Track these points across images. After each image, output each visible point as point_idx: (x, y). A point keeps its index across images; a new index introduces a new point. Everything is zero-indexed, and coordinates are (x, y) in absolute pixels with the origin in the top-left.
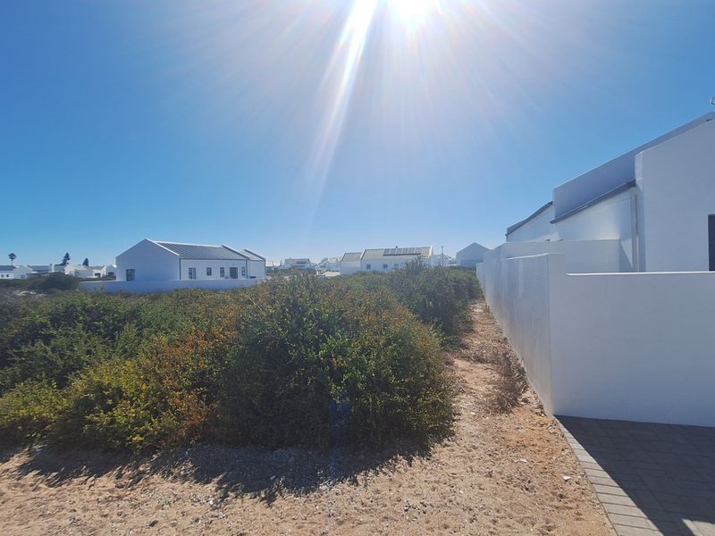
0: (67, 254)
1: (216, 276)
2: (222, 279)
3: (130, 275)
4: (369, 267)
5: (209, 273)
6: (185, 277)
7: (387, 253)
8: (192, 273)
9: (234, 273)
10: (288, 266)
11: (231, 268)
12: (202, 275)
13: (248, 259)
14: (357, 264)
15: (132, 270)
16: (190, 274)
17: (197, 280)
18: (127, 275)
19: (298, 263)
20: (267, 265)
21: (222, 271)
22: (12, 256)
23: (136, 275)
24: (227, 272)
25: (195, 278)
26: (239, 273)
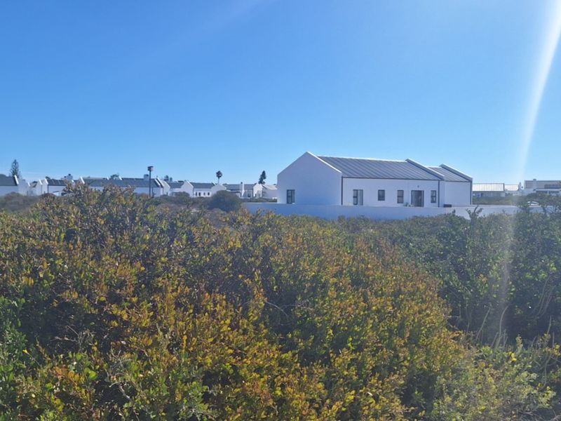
0: (264, 172)
1: (390, 202)
2: (400, 206)
3: (290, 195)
5: (381, 196)
6: (349, 201)
8: (358, 196)
9: (418, 198)
10: (531, 191)
11: (414, 192)
12: (370, 199)
13: (441, 179)
15: (293, 191)
16: (355, 197)
17: (364, 206)
18: (288, 197)
19: (547, 187)
20: (474, 189)
21: (400, 195)
22: (219, 175)
23: (297, 196)
24: (408, 197)
25: (362, 203)
26: (427, 198)
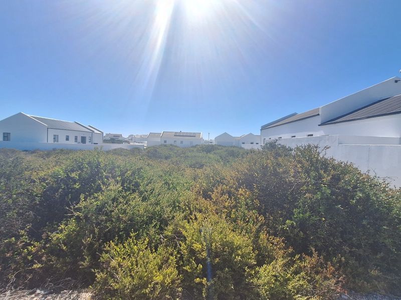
1: (72, 142)
2: (76, 143)
4: (165, 142)
5: (67, 139)
6: (51, 140)
7: (176, 135)
8: (56, 138)
9: (83, 140)
11: (82, 137)
13: (93, 131)
14: (159, 140)
16: (54, 138)
17: (59, 143)
18: (4, 137)
19: (114, 136)
21: (76, 138)
23: (12, 136)
24: (79, 139)
25: (58, 141)
26: (87, 140)
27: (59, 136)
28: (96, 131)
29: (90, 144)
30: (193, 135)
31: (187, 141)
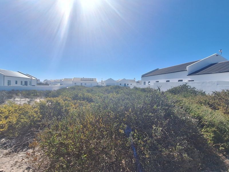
1: (19, 85)
2: (21, 86)
4: (75, 84)
5: (16, 83)
6: (6, 84)
7: (81, 80)
8: (9, 82)
9: (26, 83)
11: (25, 81)
14: (71, 83)
24: (23, 83)
25: (10, 85)
26: (28, 84)
27: (11, 81)
28: (33, 78)
29: (30, 86)
30: (92, 80)
31: (88, 83)
